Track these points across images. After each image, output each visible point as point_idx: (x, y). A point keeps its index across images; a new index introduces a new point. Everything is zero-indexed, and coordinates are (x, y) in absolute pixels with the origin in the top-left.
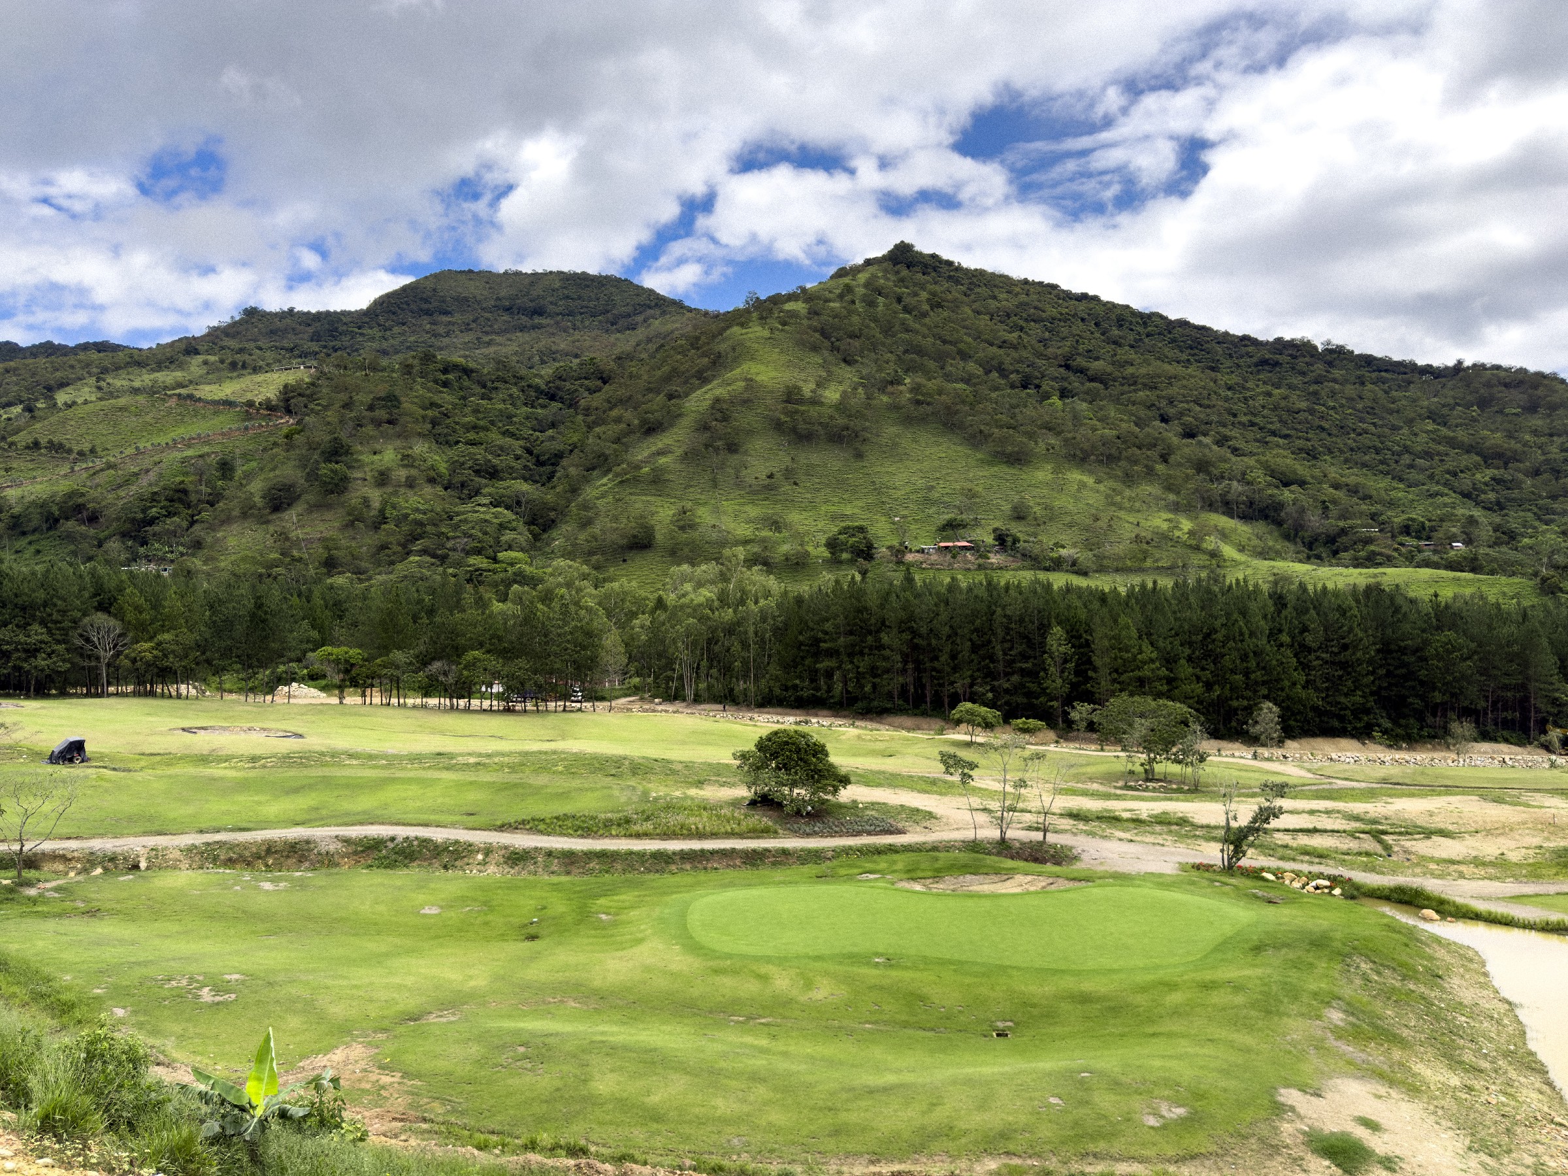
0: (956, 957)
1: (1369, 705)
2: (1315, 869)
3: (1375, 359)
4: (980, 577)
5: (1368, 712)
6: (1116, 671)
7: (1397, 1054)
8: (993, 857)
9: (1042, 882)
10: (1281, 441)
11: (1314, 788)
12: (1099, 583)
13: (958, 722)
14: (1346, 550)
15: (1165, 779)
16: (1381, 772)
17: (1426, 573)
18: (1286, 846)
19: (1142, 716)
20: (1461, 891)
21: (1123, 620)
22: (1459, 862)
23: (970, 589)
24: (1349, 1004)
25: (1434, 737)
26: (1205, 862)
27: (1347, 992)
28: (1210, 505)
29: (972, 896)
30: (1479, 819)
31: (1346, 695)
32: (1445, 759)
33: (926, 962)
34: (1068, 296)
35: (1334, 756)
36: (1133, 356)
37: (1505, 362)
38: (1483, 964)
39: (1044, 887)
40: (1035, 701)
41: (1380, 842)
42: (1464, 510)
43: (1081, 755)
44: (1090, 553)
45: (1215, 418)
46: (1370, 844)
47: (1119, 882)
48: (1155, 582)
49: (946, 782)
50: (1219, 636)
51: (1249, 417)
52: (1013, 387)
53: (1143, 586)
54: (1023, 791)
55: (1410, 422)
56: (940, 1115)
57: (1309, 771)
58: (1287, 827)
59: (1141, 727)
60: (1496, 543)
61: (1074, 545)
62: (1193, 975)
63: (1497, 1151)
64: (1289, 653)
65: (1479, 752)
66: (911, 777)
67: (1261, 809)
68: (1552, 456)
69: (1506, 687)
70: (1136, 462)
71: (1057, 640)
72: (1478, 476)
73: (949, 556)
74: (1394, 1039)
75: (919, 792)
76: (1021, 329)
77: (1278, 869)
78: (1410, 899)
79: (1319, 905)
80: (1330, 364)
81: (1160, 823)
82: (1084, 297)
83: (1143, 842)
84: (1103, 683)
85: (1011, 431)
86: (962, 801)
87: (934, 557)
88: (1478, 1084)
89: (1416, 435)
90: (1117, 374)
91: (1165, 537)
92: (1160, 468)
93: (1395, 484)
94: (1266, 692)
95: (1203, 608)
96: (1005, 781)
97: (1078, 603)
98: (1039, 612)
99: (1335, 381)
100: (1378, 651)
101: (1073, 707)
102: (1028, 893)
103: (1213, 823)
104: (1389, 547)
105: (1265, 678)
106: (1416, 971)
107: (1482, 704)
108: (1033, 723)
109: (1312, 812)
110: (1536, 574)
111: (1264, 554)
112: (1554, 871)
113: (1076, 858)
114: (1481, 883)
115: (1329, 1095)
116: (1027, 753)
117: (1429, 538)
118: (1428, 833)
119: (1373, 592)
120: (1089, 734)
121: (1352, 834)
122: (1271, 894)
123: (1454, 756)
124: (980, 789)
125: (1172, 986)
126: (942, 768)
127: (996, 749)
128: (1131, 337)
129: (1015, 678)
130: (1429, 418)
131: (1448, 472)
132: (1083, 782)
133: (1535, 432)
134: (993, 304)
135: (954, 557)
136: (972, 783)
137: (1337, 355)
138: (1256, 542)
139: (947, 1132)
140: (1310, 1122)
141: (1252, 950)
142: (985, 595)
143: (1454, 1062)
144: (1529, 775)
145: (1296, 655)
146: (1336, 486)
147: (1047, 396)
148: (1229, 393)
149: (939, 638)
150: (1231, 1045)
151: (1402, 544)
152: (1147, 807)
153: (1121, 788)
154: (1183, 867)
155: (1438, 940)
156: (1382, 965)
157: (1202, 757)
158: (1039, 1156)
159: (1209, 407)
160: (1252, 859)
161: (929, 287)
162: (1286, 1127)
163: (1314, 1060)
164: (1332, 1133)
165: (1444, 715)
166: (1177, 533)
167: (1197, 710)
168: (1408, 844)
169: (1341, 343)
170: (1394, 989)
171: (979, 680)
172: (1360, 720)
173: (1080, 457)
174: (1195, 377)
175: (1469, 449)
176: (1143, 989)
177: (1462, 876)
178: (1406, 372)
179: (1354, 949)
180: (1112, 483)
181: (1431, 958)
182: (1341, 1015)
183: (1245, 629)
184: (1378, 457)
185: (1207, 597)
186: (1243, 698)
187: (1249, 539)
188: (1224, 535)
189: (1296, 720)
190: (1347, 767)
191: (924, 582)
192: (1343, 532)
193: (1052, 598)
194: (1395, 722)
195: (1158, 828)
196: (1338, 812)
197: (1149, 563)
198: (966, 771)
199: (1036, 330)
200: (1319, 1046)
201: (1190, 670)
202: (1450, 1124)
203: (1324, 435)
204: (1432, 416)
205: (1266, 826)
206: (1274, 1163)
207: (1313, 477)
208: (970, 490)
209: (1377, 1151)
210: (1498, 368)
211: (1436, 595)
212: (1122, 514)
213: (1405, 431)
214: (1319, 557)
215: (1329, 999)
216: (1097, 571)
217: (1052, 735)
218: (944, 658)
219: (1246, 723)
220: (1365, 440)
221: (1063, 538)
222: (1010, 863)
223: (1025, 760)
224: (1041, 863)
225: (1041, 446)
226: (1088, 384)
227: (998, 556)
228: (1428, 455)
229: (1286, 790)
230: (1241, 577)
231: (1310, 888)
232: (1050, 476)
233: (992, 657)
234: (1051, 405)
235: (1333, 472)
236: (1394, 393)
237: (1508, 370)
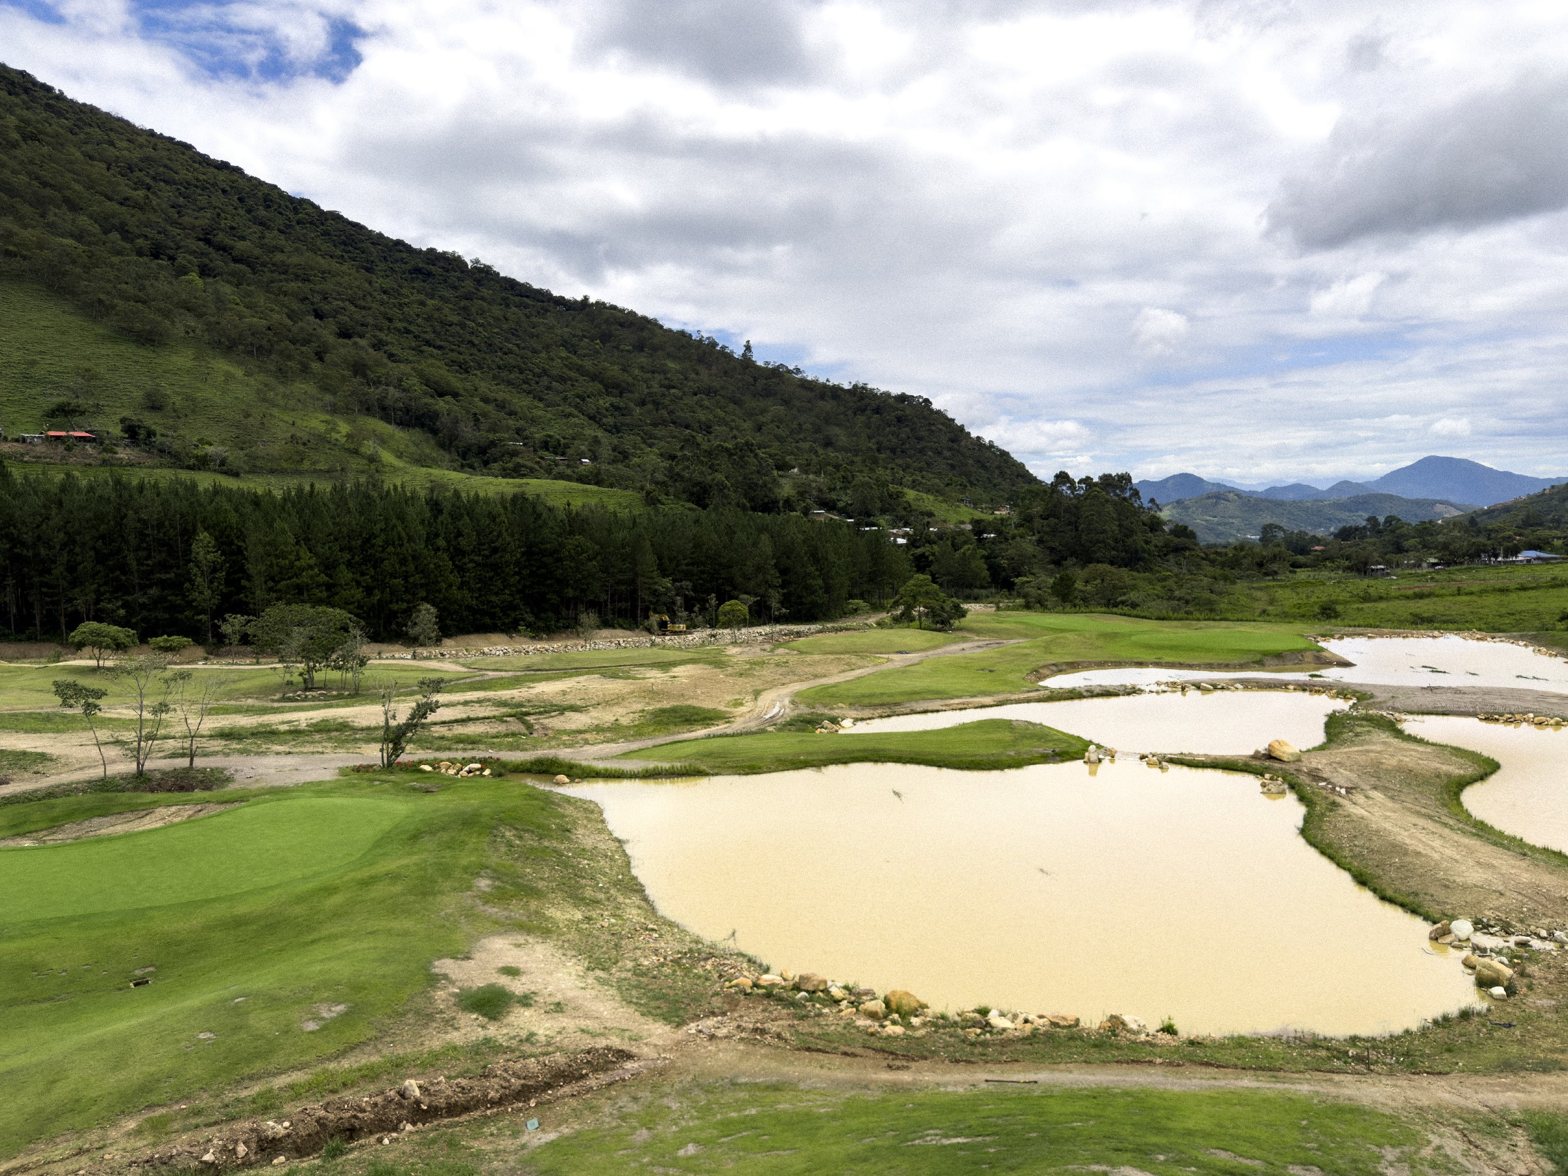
0: (80, 912)
1: (515, 602)
2: (469, 755)
3: (518, 284)
4: (104, 474)
5: (515, 608)
6: (272, 579)
7: (534, 904)
8: (127, 794)
9: (189, 811)
10: (435, 351)
11: (468, 680)
12: (252, 485)
13: (80, 646)
14: (495, 461)
15: (325, 686)
16: (526, 661)
17: (562, 484)
18: (442, 738)
19: (300, 624)
20: (588, 755)
21: (278, 524)
22: (585, 732)
23: (91, 489)
24: (495, 871)
25: (568, 627)
26: (365, 763)
27: (494, 860)
28: (368, 409)
29: (99, 840)
30: (600, 693)
31: (497, 594)
32: (576, 645)
33: (38, 926)
34: (204, 160)
35: (486, 650)
36: (283, 242)
37: (620, 305)
38: (601, 813)
39: (190, 816)
40: (180, 616)
41: (524, 723)
42: (592, 431)
43: (232, 671)
44: (241, 453)
45: (370, 320)
46: (516, 726)
47: (275, 797)
48: (312, 486)
49: (64, 716)
50: (379, 541)
51: (404, 324)
52: (140, 253)
53: (300, 490)
54: (164, 716)
55: (547, 347)
56: (61, 1091)
57: (464, 665)
58: (443, 719)
59: (299, 637)
60: (614, 461)
61: (222, 443)
62: (352, 875)
63: (607, 965)
64: (445, 556)
65: (601, 638)
66: (16, 715)
67: (418, 705)
68: (654, 390)
69: (620, 582)
70: (290, 358)
71: (204, 546)
72: (601, 402)
73: (61, 448)
74: (533, 892)
75: (26, 732)
76: (149, 188)
77: (435, 759)
78: (546, 769)
79: (472, 787)
80: (479, 282)
81: (319, 731)
82: (224, 166)
83: (302, 753)
84: (258, 592)
85: (139, 305)
86: (86, 737)
87: (41, 449)
88: (594, 914)
89: (552, 359)
90: (266, 258)
91: (322, 439)
92: (316, 366)
93: (536, 403)
94: (424, 594)
95: (361, 514)
96: (141, 708)
97: (227, 506)
98: (182, 515)
99: (483, 299)
100: (523, 554)
101: (224, 620)
102: (173, 825)
103: (373, 724)
104: (531, 460)
105: (423, 581)
106: (550, 830)
107: (603, 597)
108: (176, 639)
109: (466, 703)
110: (642, 488)
111: (421, 461)
112: (652, 728)
113: (228, 780)
114: (601, 746)
115: (477, 956)
116: (168, 674)
117: (563, 454)
118: (562, 710)
119: (519, 500)
120: (242, 648)
121: (500, 719)
122: (427, 785)
123: (583, 643)
124: (110, 719)
125: (330, 890)
126: (59, 700)
127: (129, 673)
128: (280, 221)
129: (154, 591)
130: (562, 345)
131: (578, 396)
132: (237, 699)
133: (642, 368)
134: (111, 152)
135: (69, 449)
136: (99, 714)
137: (484, 275)
138: (413, 449)
139: (74, 1106)
140: (460, 984)
141: (409, 839)
142: (113, 495)
143: (578, 899)
144: (635, 653)
145: (451, 559)
146: (486, 400)
147: (182, 271)
148: (385, 297)
149: (50, 548)
150: (389, 932)
151: (542, 458)
152: (304, 717)
153: (279, 701)
154: (343, 772)
155: (568, 800)
156: (523, 830)
157: (362, 661)
158: (187, 1098)
159: (364, 308)
160: (411, 754)
161: (18, 111)
162: (440, 994)
163: (465, 927)
164: (479, 988)
165: (576, 609)
166: (335, 435)
167: (356, 615)
168: (546, 721)
169: (488, 263)
170: (532, 849)
171: (108, 595)
172: (508, 616)
173: (228, 345)
174: (348, 276)
175: (594, 377)
176: (300, 899)
177: (587, 742)
178: (543, 299)
179: (500, 820)
180: (262, 377)
181: (563, 816)
182: (488, 882)
183: (403, 534)
184: (521, 377)
185: (366, 502)
186: (403, 601)
187: (407, 446)
188: (383, 441)
189: (452, 620)
190: (497, 659)
191: (26, 478)
192: (493, 444)
193: (198, 501)
194: (537, 617)
195: (317, 737)
196: (489, 700)
197: (306, 465)
198: (91, 700)
199: (167, 193)
200: (470, 914)
201: (350, 575)
202: (574, 953)
203: (474, 351)
204: (565, 344)
205: (423, 721)
206: (430, 1030)
207: (465, 390)
208: (88, 370)
209: (517, 993)
210: (614, 308)
211: (569, 504)
212: (275, 411)
213: (543, 355)
214: (471, 467)
215: (476, 871)
216: (249, 472)
217: (200, 651)
218: (58, 570)
219: (406, 625)
220: (511, 360)
221: (207, 434)
222: (149, 797)
223: (166, 681)
224: (187, 790)
225: (179, 330)
226: (232, 265)
227: (128, 451)
228: (562, 379)
229: (442, 685)
230: (399, 484)
231: (463, 773)
232: (190, 364)
233: (124, 568)
234: (190, 282)
235: (484, 387)
236: (534, 319)
237: (622, 311)
